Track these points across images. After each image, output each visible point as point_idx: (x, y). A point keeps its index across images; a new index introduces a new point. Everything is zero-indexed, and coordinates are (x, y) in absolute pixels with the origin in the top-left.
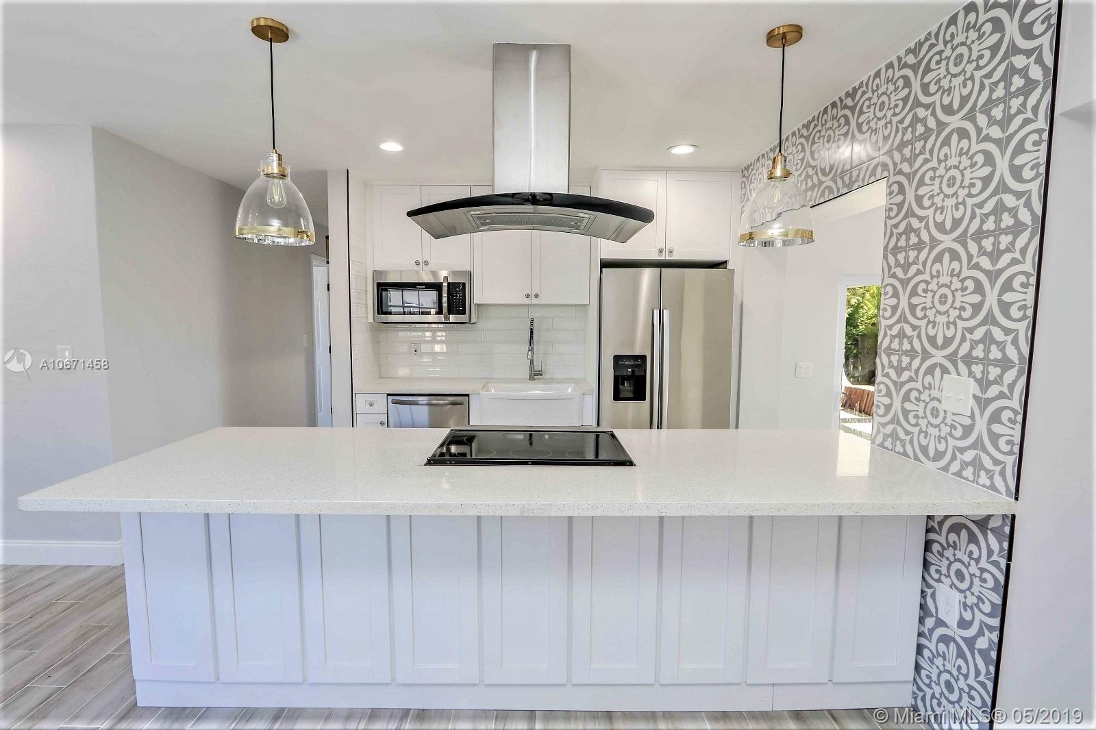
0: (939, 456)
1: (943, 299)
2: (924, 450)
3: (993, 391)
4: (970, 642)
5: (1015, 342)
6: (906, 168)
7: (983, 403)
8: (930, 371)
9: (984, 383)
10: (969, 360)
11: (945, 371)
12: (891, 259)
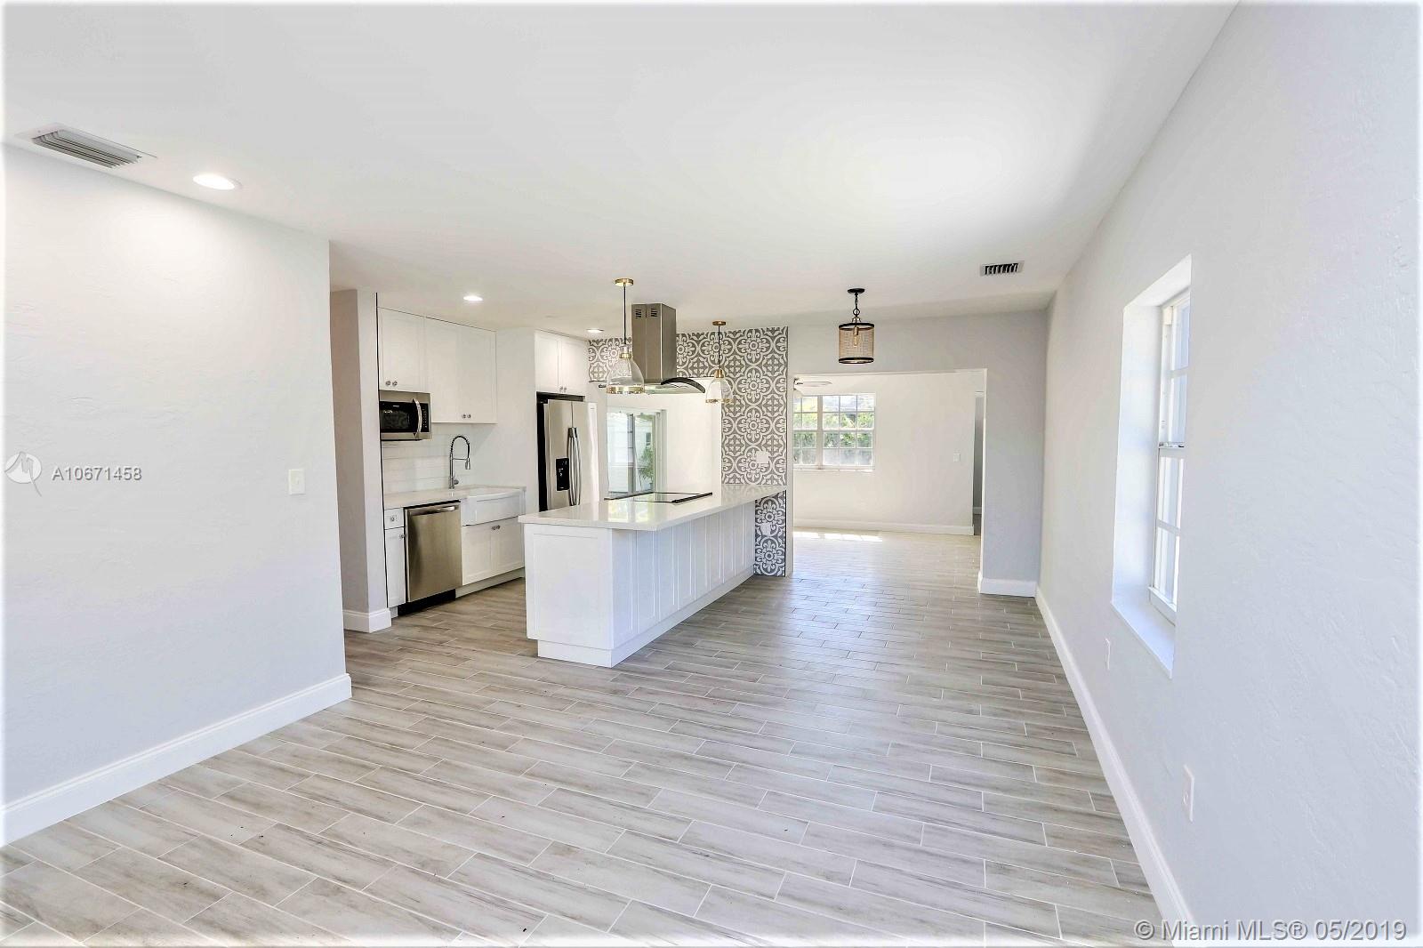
0: (756, 480)
1: (753, 425)
2: (750, 479)
3: (776, 454)
4: (776, 537)
5: (782, 439)
6: (731, 375)
7: (772, 459)
8: (750, 451)
9: (772, 452)
10: (766, 445)
11: (756, 450)
12: (727, 410)
